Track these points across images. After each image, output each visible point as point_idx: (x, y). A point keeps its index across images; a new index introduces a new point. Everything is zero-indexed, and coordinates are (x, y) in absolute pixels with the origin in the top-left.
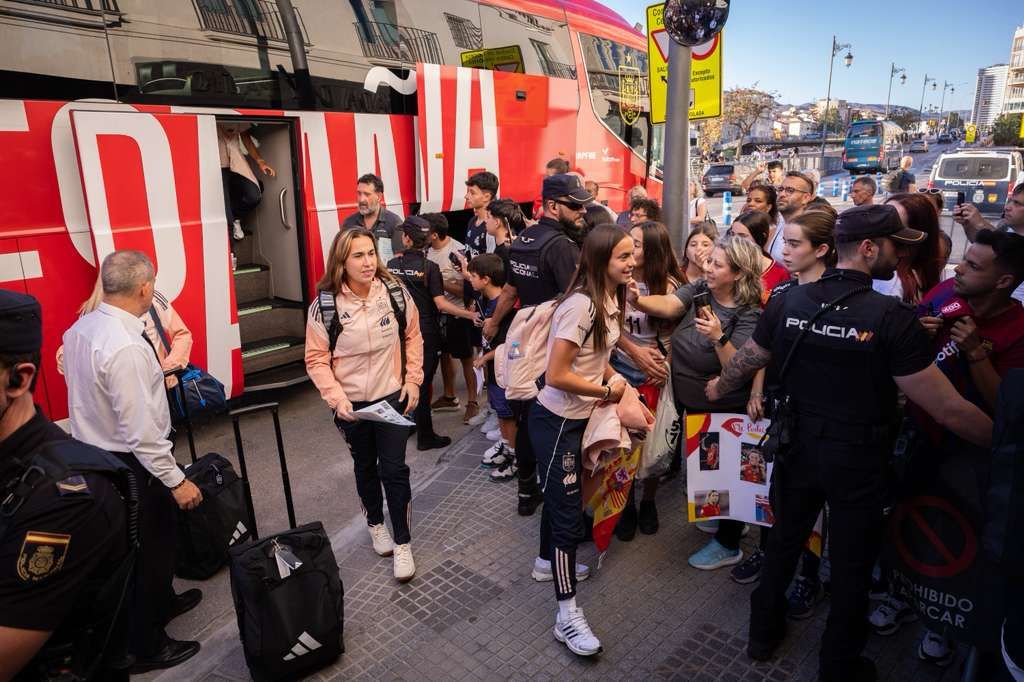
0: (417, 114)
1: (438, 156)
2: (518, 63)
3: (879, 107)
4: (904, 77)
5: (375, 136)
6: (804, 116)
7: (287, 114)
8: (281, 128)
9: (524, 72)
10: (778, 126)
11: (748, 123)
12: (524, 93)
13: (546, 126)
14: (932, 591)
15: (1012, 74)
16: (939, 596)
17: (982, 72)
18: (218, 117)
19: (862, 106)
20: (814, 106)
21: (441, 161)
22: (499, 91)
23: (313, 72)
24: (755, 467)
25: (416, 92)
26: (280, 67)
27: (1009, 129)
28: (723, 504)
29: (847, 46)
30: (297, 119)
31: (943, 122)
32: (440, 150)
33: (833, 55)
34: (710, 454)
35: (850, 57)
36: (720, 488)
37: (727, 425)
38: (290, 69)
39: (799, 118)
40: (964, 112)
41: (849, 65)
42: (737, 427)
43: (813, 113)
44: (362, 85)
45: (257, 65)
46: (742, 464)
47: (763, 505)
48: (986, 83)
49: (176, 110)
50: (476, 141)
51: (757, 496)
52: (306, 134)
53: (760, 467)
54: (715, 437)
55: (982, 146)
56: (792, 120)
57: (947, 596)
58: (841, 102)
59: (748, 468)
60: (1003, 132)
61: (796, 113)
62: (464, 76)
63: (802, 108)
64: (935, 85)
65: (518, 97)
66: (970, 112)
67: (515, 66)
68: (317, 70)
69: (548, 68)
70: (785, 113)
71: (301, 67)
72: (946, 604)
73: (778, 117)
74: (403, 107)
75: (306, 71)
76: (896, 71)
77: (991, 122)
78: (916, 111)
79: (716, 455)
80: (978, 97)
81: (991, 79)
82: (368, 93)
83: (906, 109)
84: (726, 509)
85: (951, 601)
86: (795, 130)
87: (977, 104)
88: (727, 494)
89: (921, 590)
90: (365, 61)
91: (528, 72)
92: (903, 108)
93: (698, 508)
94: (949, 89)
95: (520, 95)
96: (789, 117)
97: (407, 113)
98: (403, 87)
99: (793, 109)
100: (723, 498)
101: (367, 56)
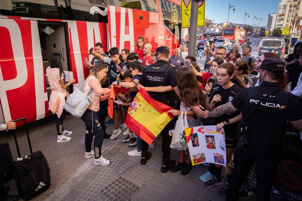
0: (107, 23)
1: (115, 37)
2: (139, 7)
3: (241, 25)
4: (249, 16)
5: (94, 29)
6: (220, 27)
7: (63, 21)
8: (61, 26)
9: (141, 10)
10: (212, 29)
11: (205, 28)
12: (142, 17)
13: (148, 27)
14: (292, 194)
15: (278, 16)
16: (294, 196)
17: (269, 15)
18: (38, 21)
19: (236, 24)
20: (223, 24)
21: (116, 38)
22: (134, 16)
23: (72, 8)
24: (211, 143)
25: (107, 15)
26: (61, 5)
27: (277, 32)
28: (203, 157)
29: (233, 6)
30: (67, 23)
31: (259, 30)
32: (115, 35)
33: (229, 9)
34: (195, 141)
35: (234, 10)
36: (201, 152)
37: (199, 130)
38: (64, 6)
39: (218, 27)
40: (264, 27)
41: (234, 12)
42: (202, 130)
43: (222, 26)
44: (89, 12)
45: (54, 5)
46: (207, 143)
47: (216, 156)
48: (270, 19)
49: (23, 18)
50: (127, 32)
51: (214, 154)
52: (70, 28)
53: (213, 143)
54: (196, 135)
55: (270, 37)
56: (216, 28)
57: (298, 196)
58: (230, 23)
59: (209, 144)
60: (275, 33)
61: (218, 26)
62: (123, 10)
63: (219, 24)
64: (257, 19)
65: (140, 18)
66: (266, 27)
67: (139, 8)
68: (73, 7)
69: (148, 9)
70: (214, 26)
71: (68, 5)
72: (297, 199)
73: (212, 27)
74: (103, 20)
75: (70, 7)
76: (247, 14)
77: (272, 30)
78: (251, 26)
79: (197, 141)
80: (268, 22)
81: (272, 17)
82: (91, 15)
83: (249, 26)
84: (204, 159)
85: (299, 198)
86: (217, 31)
87: (268, 24)
88: (204, 154)
89: (288, 193)
90: (90, 5)
91: (142, 10)
92: (248, 25)
93: (195, 160)
94: (261, 20)
95: (141, 17)
96: (215, 27)
97: (104, 22)
98: (103, 13)
99: (217, 25)
100: (203, 156)
101: (90, 3)
